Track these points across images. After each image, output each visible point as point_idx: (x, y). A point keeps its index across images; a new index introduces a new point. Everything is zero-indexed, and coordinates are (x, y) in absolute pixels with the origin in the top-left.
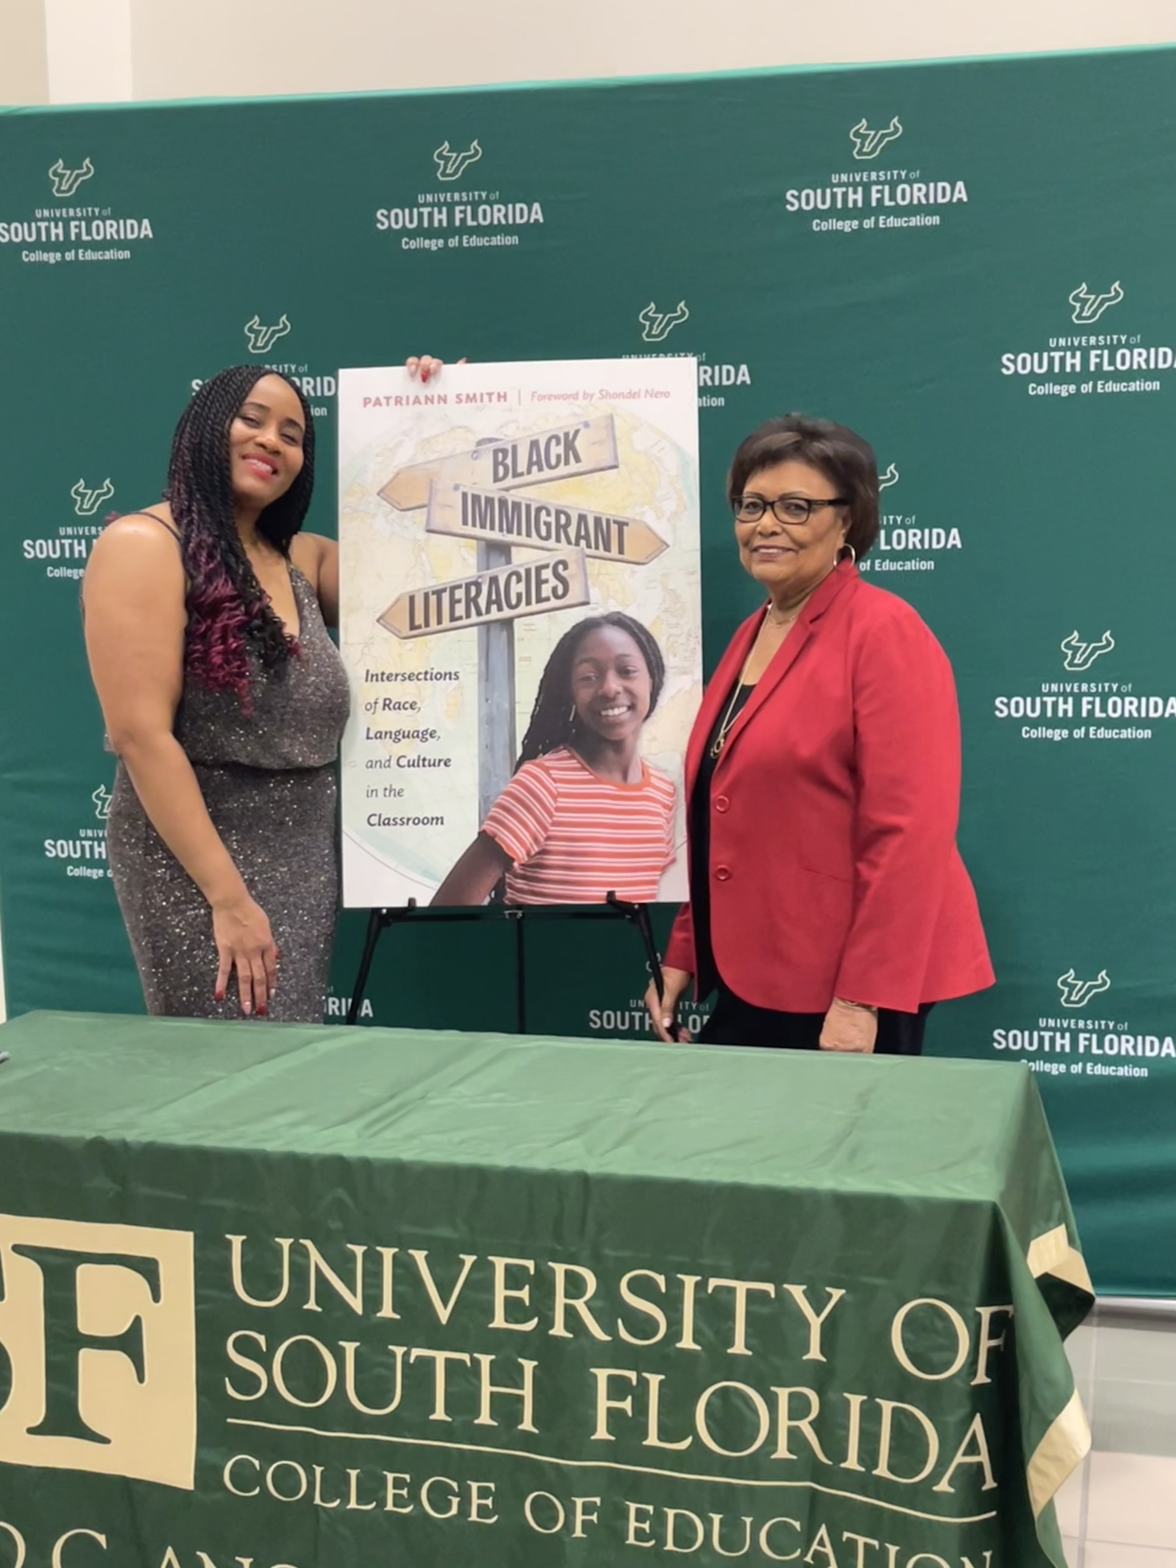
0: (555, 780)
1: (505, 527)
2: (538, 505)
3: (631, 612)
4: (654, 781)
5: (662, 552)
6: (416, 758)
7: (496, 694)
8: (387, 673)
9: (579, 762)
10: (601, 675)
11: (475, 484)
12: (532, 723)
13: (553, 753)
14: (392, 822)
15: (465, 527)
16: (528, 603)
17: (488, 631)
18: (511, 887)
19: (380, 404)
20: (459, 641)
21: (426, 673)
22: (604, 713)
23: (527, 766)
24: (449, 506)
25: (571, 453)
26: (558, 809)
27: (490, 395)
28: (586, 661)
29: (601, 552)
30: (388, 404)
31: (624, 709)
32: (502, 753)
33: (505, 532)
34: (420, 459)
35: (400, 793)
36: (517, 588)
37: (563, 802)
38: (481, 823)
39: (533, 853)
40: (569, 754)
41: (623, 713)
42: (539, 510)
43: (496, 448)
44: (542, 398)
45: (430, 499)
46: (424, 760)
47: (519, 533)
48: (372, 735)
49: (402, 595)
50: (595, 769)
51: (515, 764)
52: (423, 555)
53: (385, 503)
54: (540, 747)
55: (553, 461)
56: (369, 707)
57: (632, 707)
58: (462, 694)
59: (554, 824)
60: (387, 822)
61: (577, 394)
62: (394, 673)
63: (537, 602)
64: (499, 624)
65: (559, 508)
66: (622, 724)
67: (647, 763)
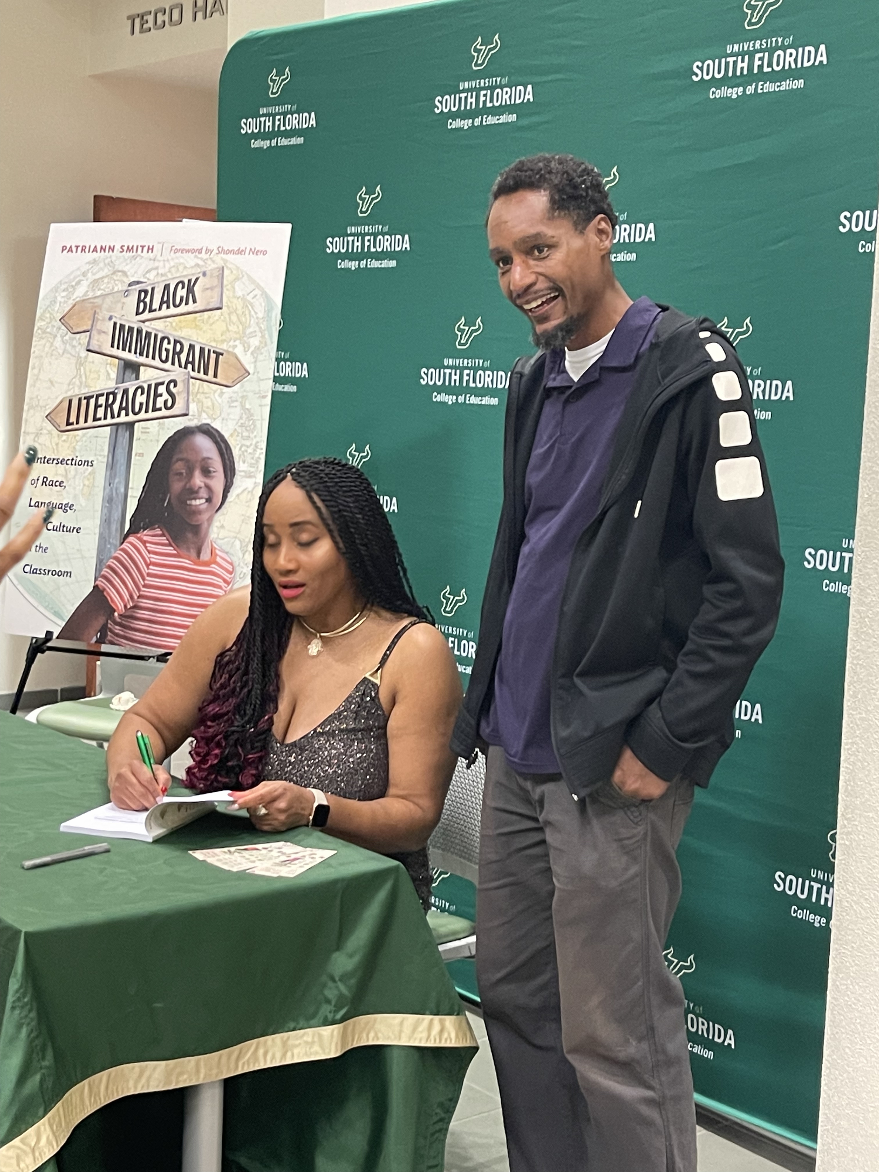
0: (149, 552)
1: (138, 351)
2: (163, 335)
3: (217, 425)
4: (218, 559)
5: (244, 378)
6: (59, 524)
7: (117, 481)
8: (48, 457)
9: (167, 539)
10: (190, 472)
11: (123, 316)
12: (138, 506)
13: (151, 530)
14: (38, 572)
15: (112, 349)
16: (147, 411)
17: (117, 430)
18: (112, 631)
20: (97, 437)
21: (73, 459)
22: (188, 502)
23: (131, 539)
24: (104, 332)
25: (191, 295)
26: (149, 575)
27: (143, 247)
28: (182, 460)
29: (201, 375)
30: (77, 252)
31: (203, 501)
32: (115, 526)
33: (138, 354)
34: (91, 295)
35: (45, 550)
36: (141, 399)
37: (154, 570)
38: (96, 580)
39: (129, 607)
40: (160, 532)
41: (202, 504)
42: (163, 339)
43: (140, 289)
44: (177, 251)
45: (92, 326)
46: (64, 526)
47: (147, 356)
48: (32, 504)
49: (64, 398)
50: (177, 546)
51: (123, 536)
52: (82, 368)
53: (63, 327)
54: (142, 525)
55: (178, 302)
56: (33, 482)
57: (209, 500)
58: (94, 478)
59: (145, 586)
60: (34, 572)
61: (202, 250)
62: (53, 457)
63: (153, 411)
64: (124, 426)
65: (177, 339)
66: (200, 512)
67: (215, 545)
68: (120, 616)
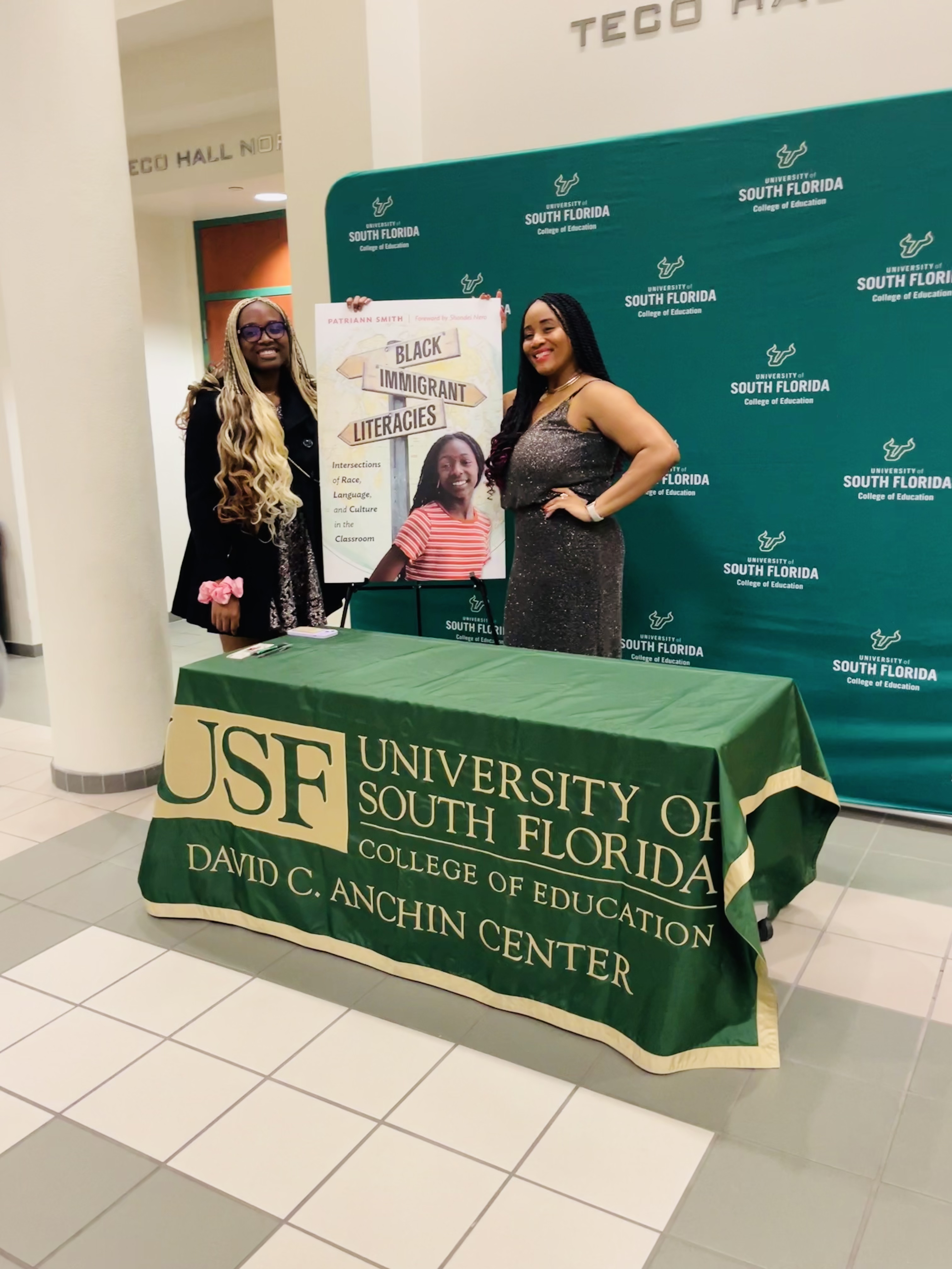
0: (430, 518)
1: (403, 387)
2: (420, 376)
3: (468, 432)
4: (479, 518)
5: (483, 400)
6: (359, 507)
7: (400, 474)
8: (344, 463)
9: (442, 509)
10: (453, 466)
11: (387, 365)
12: (418, 490)
13: (429, 504)
14: (348, 540)
15: (382, 387)
16: (415, 427)
17: (395, 442)
18: (409, 572)
19: (337, 322)
20: (380, 447)
21: (364, 464)
22: (454, 484)
23: (416, 511)
24: (374, 376)
25: (436, 348)
26: (431, 533)
27: (394, 317)
28: (444, 457)
29: (452, 401)
30: (341, 322)
31: (465, 482)
32: (403, 505)
33: (403, 390)
34: (358, 352)
35: (351, 525)
36: (409, 419)
37: (434, 529)
38: (393, 540)
39: (419, 555)
41: (463, 484)
42: (420, 378)
43: (397, 346)
44: (420, 319)
45: (364, 373)
46: (364, 508)
47: (410, 391)
48: (336, 495)
49: (350, 423)
50: (450, 513)
51: (409, 510)
52: (361, 402)
53: (340, 375)
54: (422, 501)
55: (427, 353)
56: (335, 481)
57: (468, 481)
58: (382, 475)
59: (430, 540)
60: (345, 540)
61: (439, 317)
62: (347, 464)
63: (420, 426)
64: (400, 438)
65: (430, 377)
66: (463, 490)
67: (476, 509)
68: (415, 561)
